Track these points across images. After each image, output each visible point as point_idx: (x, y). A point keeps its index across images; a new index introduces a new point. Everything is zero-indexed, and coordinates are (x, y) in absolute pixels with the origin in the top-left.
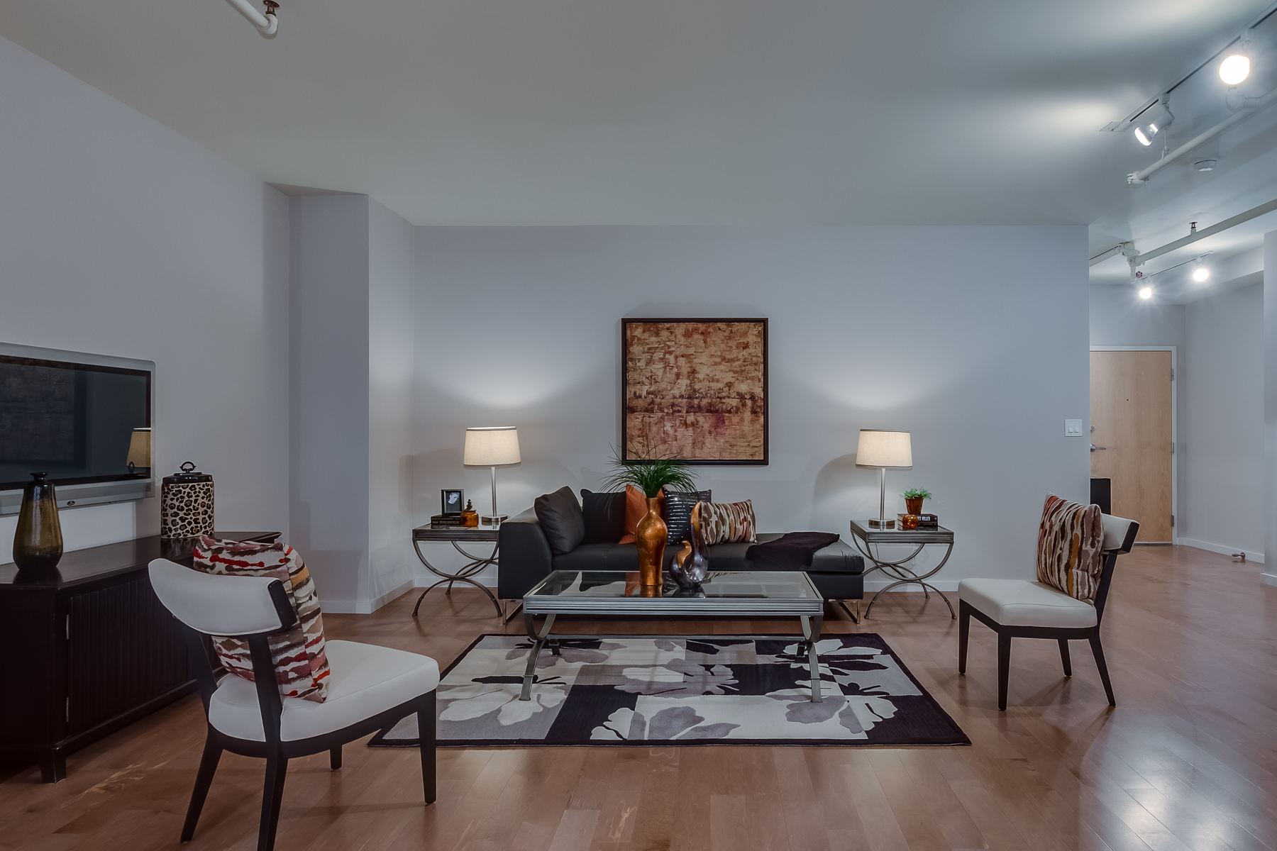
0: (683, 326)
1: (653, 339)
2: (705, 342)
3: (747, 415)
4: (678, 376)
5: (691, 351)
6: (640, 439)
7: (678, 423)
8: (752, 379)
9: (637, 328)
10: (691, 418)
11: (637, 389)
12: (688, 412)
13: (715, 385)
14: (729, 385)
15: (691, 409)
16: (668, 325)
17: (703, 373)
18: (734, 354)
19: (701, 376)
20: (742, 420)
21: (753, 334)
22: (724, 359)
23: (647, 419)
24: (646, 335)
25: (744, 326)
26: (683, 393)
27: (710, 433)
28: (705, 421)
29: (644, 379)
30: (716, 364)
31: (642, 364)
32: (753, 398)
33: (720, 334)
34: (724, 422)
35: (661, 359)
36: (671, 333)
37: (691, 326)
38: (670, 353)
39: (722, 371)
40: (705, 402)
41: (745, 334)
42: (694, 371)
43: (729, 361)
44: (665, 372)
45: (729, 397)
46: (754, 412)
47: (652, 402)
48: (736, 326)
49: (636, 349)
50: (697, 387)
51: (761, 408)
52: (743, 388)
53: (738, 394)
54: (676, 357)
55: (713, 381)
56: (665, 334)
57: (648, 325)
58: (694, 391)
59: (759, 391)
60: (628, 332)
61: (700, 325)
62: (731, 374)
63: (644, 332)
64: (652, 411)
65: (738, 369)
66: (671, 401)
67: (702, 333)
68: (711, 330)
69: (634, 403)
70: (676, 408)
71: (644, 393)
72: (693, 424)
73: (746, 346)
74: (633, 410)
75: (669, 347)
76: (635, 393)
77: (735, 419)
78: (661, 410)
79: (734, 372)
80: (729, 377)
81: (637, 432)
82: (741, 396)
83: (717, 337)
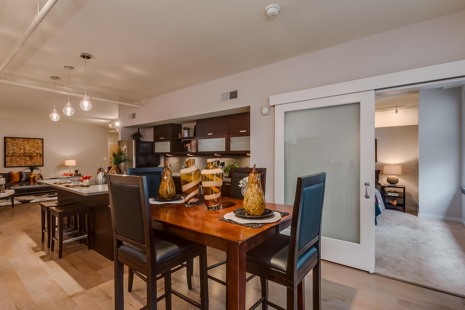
0: (22, 139)
1: (14, 141)
2: (28, 143)
3: (39, 157)
4: (20, 149)
5: (24, 144)
6: (10, 162)
7: (20, 159)
8: (40, 150)
9: (9, 139)
10: (24, 158)
11: (9, 152)
12: (23, 156)
13: (30, 151)
14: (34, 151)
15: (24, 156)
16: (18, 139)
17: (27, 149)
18: (35, 145)
20: (37, 158)
21: (40, 142)
22: (33, 146)
23: (12, 158)
24: (12, 141)
26: (22, 153)
28: (28, 159)
29: (11, 150)
30: (31, 147)
31: (10, 146)
32: (40, 154)
33: (32, 141)
34: (33, 158)
35: (16, 146)
36: (19, 140)
37: (24, 139)
38: (18, 144)
39: (32, 148)
40: (28, 154)
41: (38, 141)
42: (25, 148)
43: (34, 146)
44: (17, 148)
45: (34, 154)
46: (40, 156)
47: (13, 154)
48: (36, 140)
49: (8, 143)
50: (26, 151)
51: (42, 155)
52: (37, 152)
53: (36, 153)
54: (20, 145)
56: (17, 141)
57: (12, 139)
58: (25, 152)
59: (41, 152)
60: (6, 140)
61: (26, 139)
62: (35, 149)
63: (11, 140)
64: (13, 156)
66: (19, 154)
67: (27, 141)
68: (29, 140)
69: (8, 155)
70: (20, 156)
71: (11, 153)
72: (24, 159)
73: (38, 144)
74: (8, 156)
75: (18, 143)
76: (8, 153)
77: (35, 158)
78: (16, 156)
80: (34, 150)
81: (9, 161)
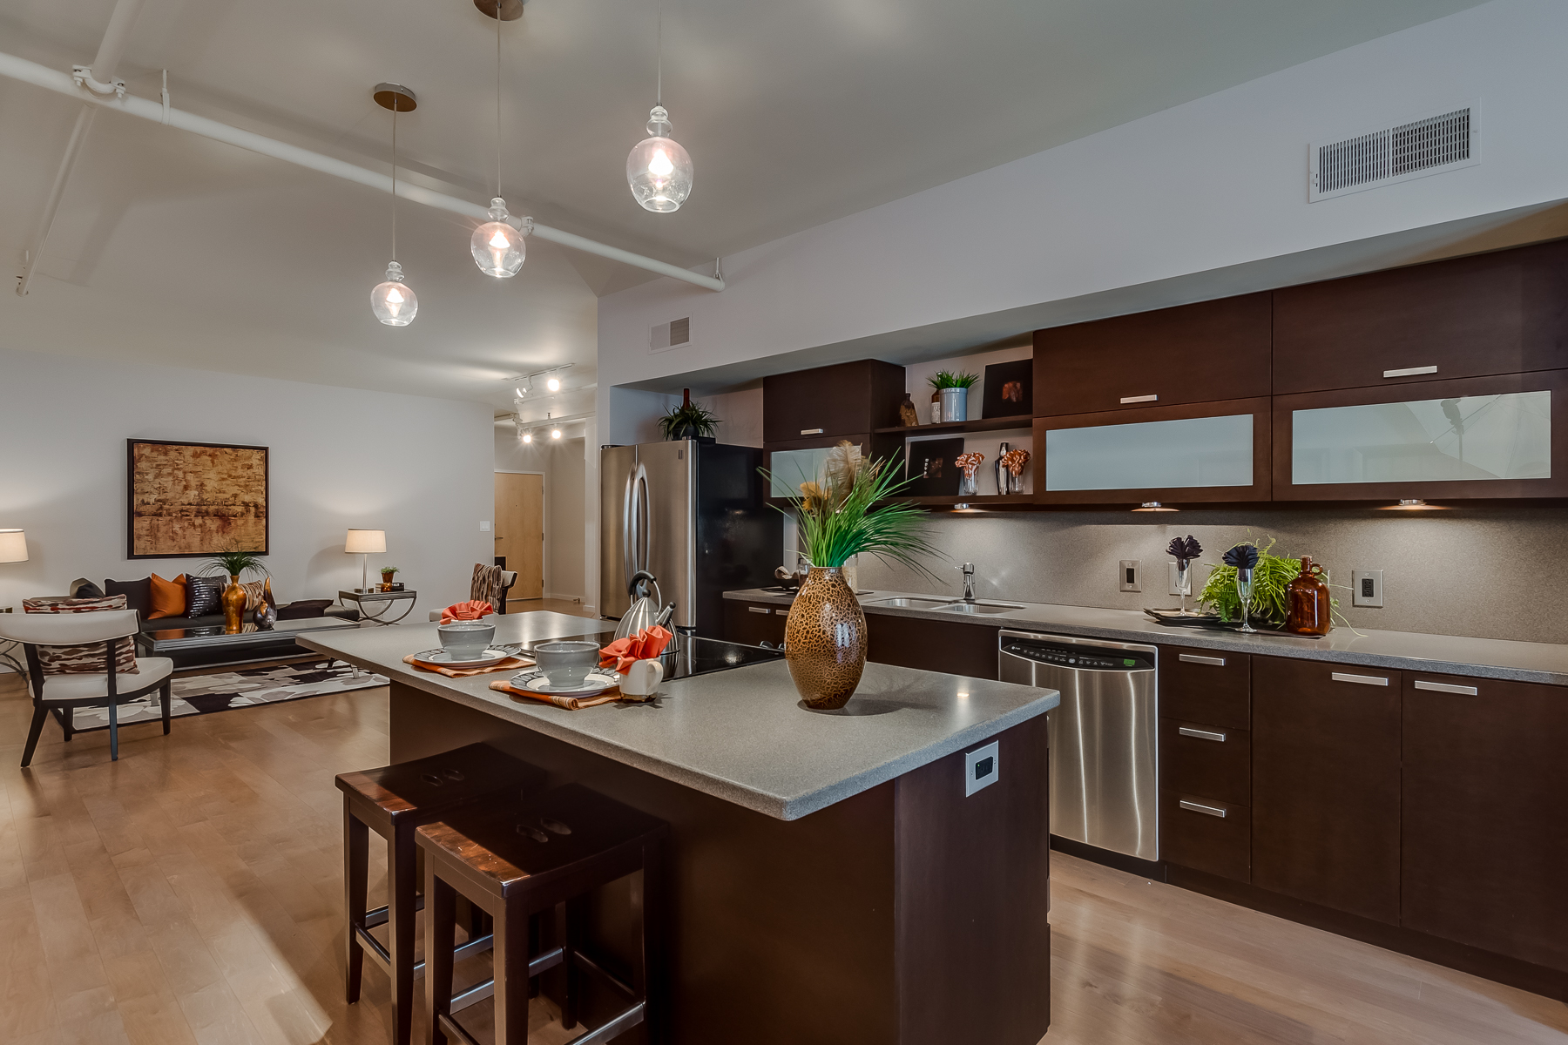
0: (192, 449)
1: (162, 457)
2: (213, 462)
3: (251, 518)
4: (186, 488)
5: (199, 469)
6: (149, 538)
7: (186, 524)
8: (256, 491)
9: (144, 447)
10: (198, 521)
11: (146, 498)
12: (196, 516)
13: (222, 496)
14: (235, 496)
15: (199, 513)
18: (240, 472)
19: (208, 488)
20: (246, 522)
21: (256, 458)
22: (230, 476)
23: (155, 522)
24: (155, 454)
25: (248, 452)
27: (217, 532)
28: (212, 524)
29: (152, 490)
30: (223, 479)
31: (150, 477)
32: (256, 506)
33: (227, 457)
34: (230, 524)
35: (169, 474)
36: (180, 453)
37: (199, 449)
38: (178, 469)
39: (228, 485)
40: (212, 508)
41: (250, 458)
42: (202, 485)
43: (234, 477)
44: (174, 484)
45: (234, 505)
46: (257, 516)
47: (161, 508)
48: (241, 452)
49: (142, 465)
50: (205, 497)
51: (263, 513)
52: (247, 498)
53: (243, 503)
54: (185, 473)
55: (220, 492)
56: (173, 454)
57: (157, 446)
58: (202, 499)
59: (261, 501)
60: (136, 450)
61: (207, 449)
62: (237, 488)
63: (152, 451)
64: (160, 515)
65: (243, 484)
66: (180, 507)
67: (210, 455)
68: (218, 453)
69: (142, 509)
71: (152, 501)
72: (201, 526)
73: (250, 467)
74: (140, 515)
75: (177, 465)
76: (143, 501)
77: (240, 522)
78: (170, 515)
79: (239, 486)
80: (235, 490)
81: (145, 532)
82: (246, 505)
83: (225, 458)
